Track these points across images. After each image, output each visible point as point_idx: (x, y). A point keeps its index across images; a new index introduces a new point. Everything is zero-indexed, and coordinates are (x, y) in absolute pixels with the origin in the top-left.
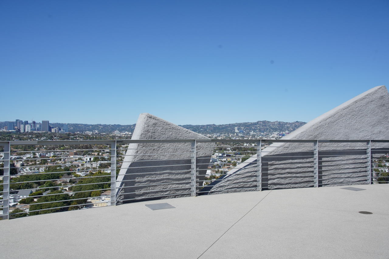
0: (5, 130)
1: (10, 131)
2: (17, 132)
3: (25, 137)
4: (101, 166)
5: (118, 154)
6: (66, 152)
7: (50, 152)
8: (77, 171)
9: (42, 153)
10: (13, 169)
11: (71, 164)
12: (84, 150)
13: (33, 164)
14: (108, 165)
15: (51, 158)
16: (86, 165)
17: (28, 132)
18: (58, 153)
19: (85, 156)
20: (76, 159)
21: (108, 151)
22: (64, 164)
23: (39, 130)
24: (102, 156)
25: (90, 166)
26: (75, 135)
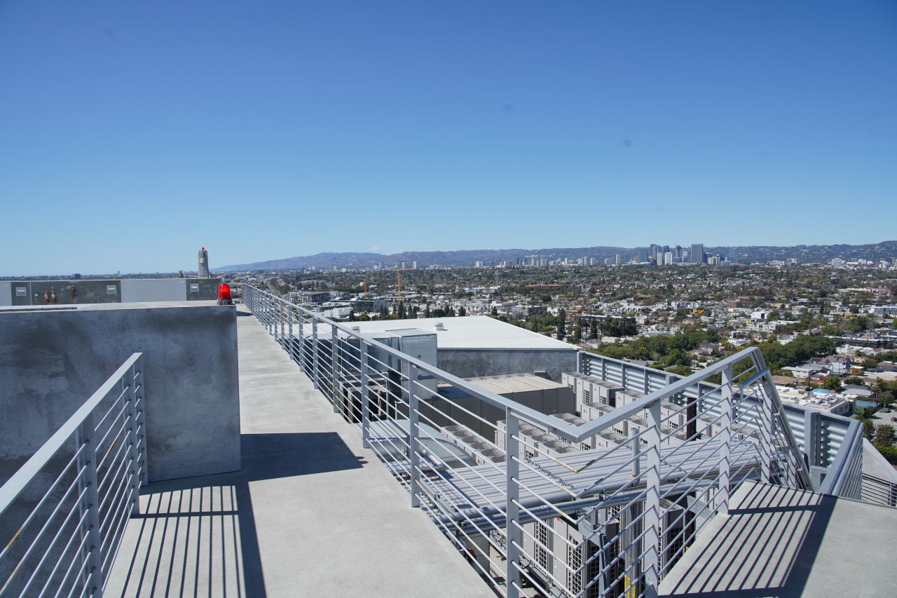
0: (634, 263)
1: (642, 263)
2: (652, 264)
3: (661, 273)
4: (779, 330)
5: (824, 308)
6: (723, 301)
7: (695, 301)
8: (731, 337)
9: (681, 302)
10: (631, 327)
11: (725, 323)
12: (756, 297)
13: (662, 321)
14: (793, 330)
15: (695, 311)
16: (751, 327)
17: (667, 265)
18: (709, 302)
19: (756, 309)
20: (737, 314)
21: (805, 300)
22: (713, 322)
23: (686, 260)
24: (789, 311)
25: (757, 328)
26: (747, 268)
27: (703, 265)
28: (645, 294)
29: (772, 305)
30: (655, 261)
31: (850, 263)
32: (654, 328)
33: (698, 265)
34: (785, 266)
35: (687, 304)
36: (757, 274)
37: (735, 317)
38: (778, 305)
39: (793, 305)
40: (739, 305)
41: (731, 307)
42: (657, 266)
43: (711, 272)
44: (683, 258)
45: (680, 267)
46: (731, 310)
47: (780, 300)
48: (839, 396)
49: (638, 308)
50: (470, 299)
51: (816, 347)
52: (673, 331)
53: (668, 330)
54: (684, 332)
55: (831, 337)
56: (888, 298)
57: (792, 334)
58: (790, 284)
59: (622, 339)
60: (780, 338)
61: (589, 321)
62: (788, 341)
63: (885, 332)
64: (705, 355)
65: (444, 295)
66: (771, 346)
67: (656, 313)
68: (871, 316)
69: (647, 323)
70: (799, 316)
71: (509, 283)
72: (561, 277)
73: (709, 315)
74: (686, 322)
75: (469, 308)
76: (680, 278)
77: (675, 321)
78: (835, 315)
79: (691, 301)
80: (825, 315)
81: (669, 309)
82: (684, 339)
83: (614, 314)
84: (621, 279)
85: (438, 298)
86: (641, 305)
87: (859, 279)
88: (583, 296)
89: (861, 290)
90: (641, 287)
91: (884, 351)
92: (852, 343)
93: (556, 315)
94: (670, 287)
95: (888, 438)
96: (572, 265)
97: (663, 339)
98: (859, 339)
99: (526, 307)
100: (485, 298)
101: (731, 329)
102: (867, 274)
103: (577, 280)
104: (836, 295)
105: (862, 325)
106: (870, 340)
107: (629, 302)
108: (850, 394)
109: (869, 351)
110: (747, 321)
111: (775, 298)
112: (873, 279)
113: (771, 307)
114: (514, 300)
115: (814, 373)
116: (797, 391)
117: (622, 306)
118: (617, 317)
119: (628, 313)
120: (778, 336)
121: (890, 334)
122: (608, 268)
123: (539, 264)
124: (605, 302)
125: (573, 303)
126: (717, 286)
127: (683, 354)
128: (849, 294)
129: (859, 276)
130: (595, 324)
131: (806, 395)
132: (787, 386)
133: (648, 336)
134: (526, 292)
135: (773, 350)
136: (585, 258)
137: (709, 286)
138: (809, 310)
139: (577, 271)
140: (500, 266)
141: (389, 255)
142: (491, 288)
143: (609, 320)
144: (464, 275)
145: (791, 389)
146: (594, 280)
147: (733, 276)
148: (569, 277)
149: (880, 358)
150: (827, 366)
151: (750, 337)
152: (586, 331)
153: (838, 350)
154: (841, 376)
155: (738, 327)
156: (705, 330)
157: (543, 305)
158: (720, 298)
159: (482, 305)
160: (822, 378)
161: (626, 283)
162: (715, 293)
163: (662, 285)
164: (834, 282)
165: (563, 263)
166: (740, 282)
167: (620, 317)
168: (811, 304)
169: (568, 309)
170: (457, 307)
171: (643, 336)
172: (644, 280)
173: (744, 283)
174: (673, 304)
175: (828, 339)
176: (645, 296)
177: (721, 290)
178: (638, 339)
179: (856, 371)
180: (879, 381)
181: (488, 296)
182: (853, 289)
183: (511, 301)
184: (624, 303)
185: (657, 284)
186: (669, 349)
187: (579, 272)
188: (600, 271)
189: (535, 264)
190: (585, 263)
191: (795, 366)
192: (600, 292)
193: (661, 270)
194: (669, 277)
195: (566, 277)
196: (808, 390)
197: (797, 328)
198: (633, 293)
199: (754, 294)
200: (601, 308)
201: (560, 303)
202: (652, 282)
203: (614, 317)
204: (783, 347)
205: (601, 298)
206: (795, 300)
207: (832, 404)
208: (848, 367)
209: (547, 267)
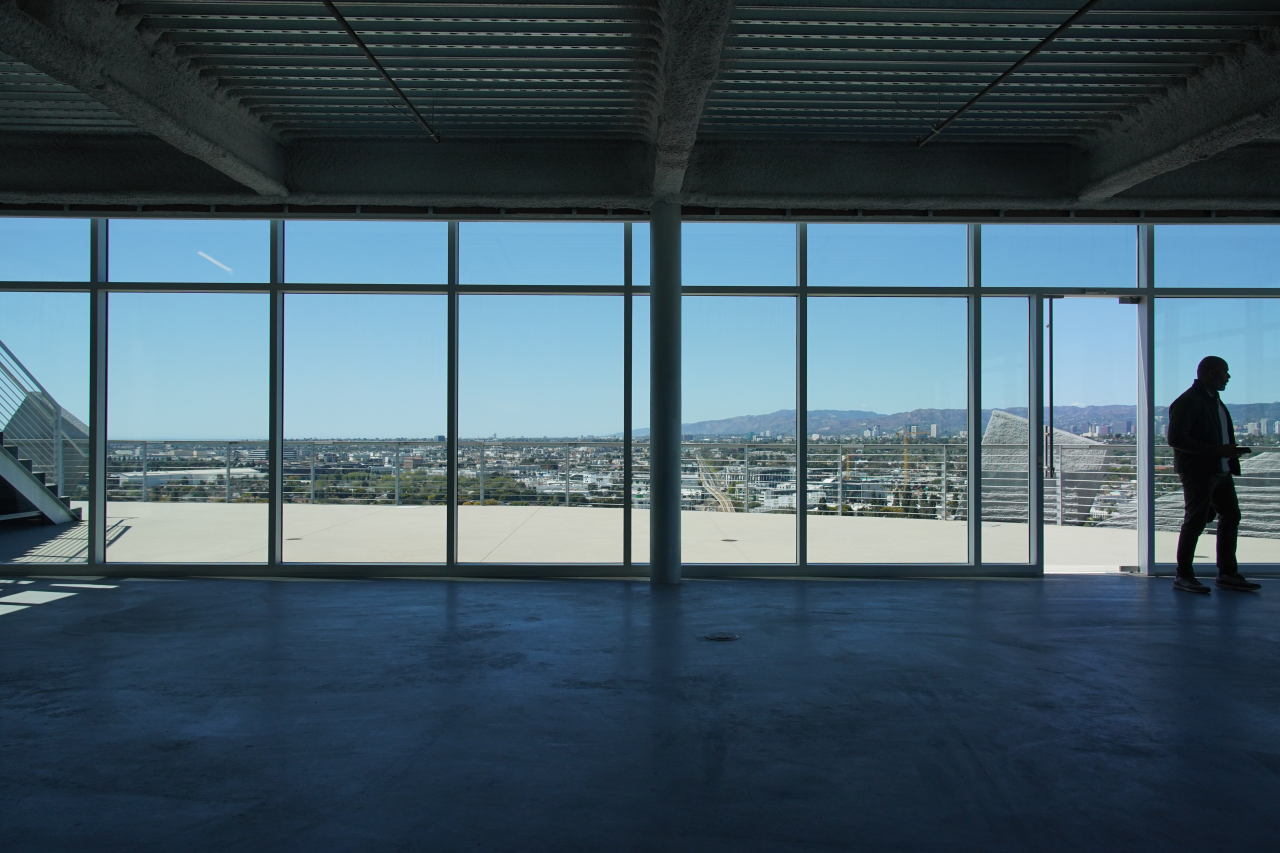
141: (890, 413)
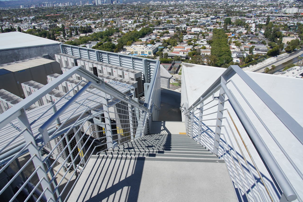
0: (88, 4)
1: (90, 4)
2: (94, 5)
4: (137, 27)
5: (149, 18)
6: (119, 18)
7: (110, 18)
8: (123, 30)
9: (106, 19)
10: (90, 30)
11: (121, 26)
12: (129, 16)
13: (100, 26)
14: (141, 26)
15: (111, 22)
16: (129, 26)
17: (100, 5)
18: (115, 18)
19: (130, 20)
20: (124, 22)
21: (143, 16)
22: (117, 25)
23: (106, 3)
24: (139, 20)
25: (130, 27)
26: (126, 5)
27: (112, 4)
28: (93, 16)
29: (134, 18)
30: (95, 3)
31: (155, 3)
32: (98, 29)
33: (110, 5)
34: (137, 4)
35: (108, 19)
36: (129, 7)
37: (124, 23)
38: (136, 18)
39: (140, 18)
40: (125, 19)
41: (122, 20)
42: (96, 5)
43: (114, 7)
44: (104, 2)
45: (104, 5)
46: (122, 21)
47: (136, 16)
48: (154, 46)
49: (91, 22)
50: (22, 23)
51: (147, 31)
52: (105, 29)
53: (103, 29)
54: (108, 30)
55: (151, 28)
56: (165, 14)
57: (141, 27)
58: (139, 11)
59: (88, 34)
60: (138, 29)
61: (74, 28)
62: (140, 30)
63: (164, 25)
64: (116, 37)
65: (8, 22)
66: (135, 32)
67: (98, 23)
68: (161, 20)
69: (95, 27)
70: (142, 21)
71: (38, 15)
72: (60, 11)
73: (116, 23)
74: (108, 26)
75: (22, 27)
76: (105, 10)
77: (105, 26)
78: (152, 20)
79: (109, 18)
80: (149, 21)
81: (102, 22)
82: (109, 32)
83: (83, 25)
84: (84, 11)
85: (6, 23)
86: (92, 21)
87: (158, 8)
88: (70, 19)
89: (158, 12)
90: (91, 14)
91: (165, 31)
92: (157, 29)
93: (61, 27)
94: (101, 13)
95: (167, 56)
96: (63, 6)
97: (102, 33)
98: (158, 28)
99: (48, 24)
100: (29, 22)
101: (123, 27)
102: (160, 6)
103: (67, 12)
104: (152, 14)
105: (159, 23)
106: (161, 28)
107: (88, 20)
108: (157, 45)
109: (161, 31)
110: (127, 24)
111: (135, 15)
112: (161, 8)
113: (134, 19)
114: (42, 22)
115: (148, 40)
116: (143, 46)
117: (85, 22)
118: (84, 26)
119: (88, 24)
120: (137, 29)
121: (166, 25)
122: (78, 7)
123: (50, 6)
124: (79, 20)
125: (67, 22)
126: (117, 12)
127: (109, 38)
128: (155, 13)
129: (158, 7)
130: (76, 29)
131: (146, 47)
132: (140, 44)
133: (96, 32)
134: (47, 18)
135: (136, 33)
136: (68, 3)
137: (115, 13)
138: (145, 19)
139: (66, 8)
140: (32, 7)
142: (30, 17)
143: (82, 27)
144: (16, 12)
145: (142, 45)
146: (73, 12)
147: (122, 8)
148: (63, 11)
149: (164, 33)
150: (151, 37)
151: (129, 30)
152: (74, 32)
153: (153, 32)
154: (155, 40)
155: (125, 27)
156: (115, 28)
157: (55, 23)
158: (118, 17)
159: (28, 25)
160: (150, 41)
161: (86, 13)
162: (117, 15)
163: (99, 13)
164: (151, 9)
165: (60, 5)
166: (124, 10)
167: (86, 26)
168: (145, 17)
169: (65, 24)
170: (16, 27)
171: (95, 32)
172: (92, 11)
173: (125, 11)
174: (104, 20)
175: (150, 28)
176: (93, 17)
177: (118, 13)
178: (93, 34)
179: (158, 37)
180: (164, 40)
181: (30, 21)
182: (156, 11)
183: (41, 23)
184: (86, 20)
185: (97, 13)
186: (104, 36)
187: (67, 9)
188: (75, 8)
189: (48, 6)
190: (69, 5)
191: (142, 38)
192: (76, 16)
193: (98, 7)
194: (100, 9)
195: (62, 11)
196: (146, 45)
197: (142, 25)
198: (89, 16)
199: (129, 15)
200: (78, 23)
201: (62, 22)
202: (95, 12)
203: (83, 26)
204: (138, 32)
205: (77, 19)
206: (141, 16)
207: (153, 48)
208: (156, 37)
209: (53, 7)
